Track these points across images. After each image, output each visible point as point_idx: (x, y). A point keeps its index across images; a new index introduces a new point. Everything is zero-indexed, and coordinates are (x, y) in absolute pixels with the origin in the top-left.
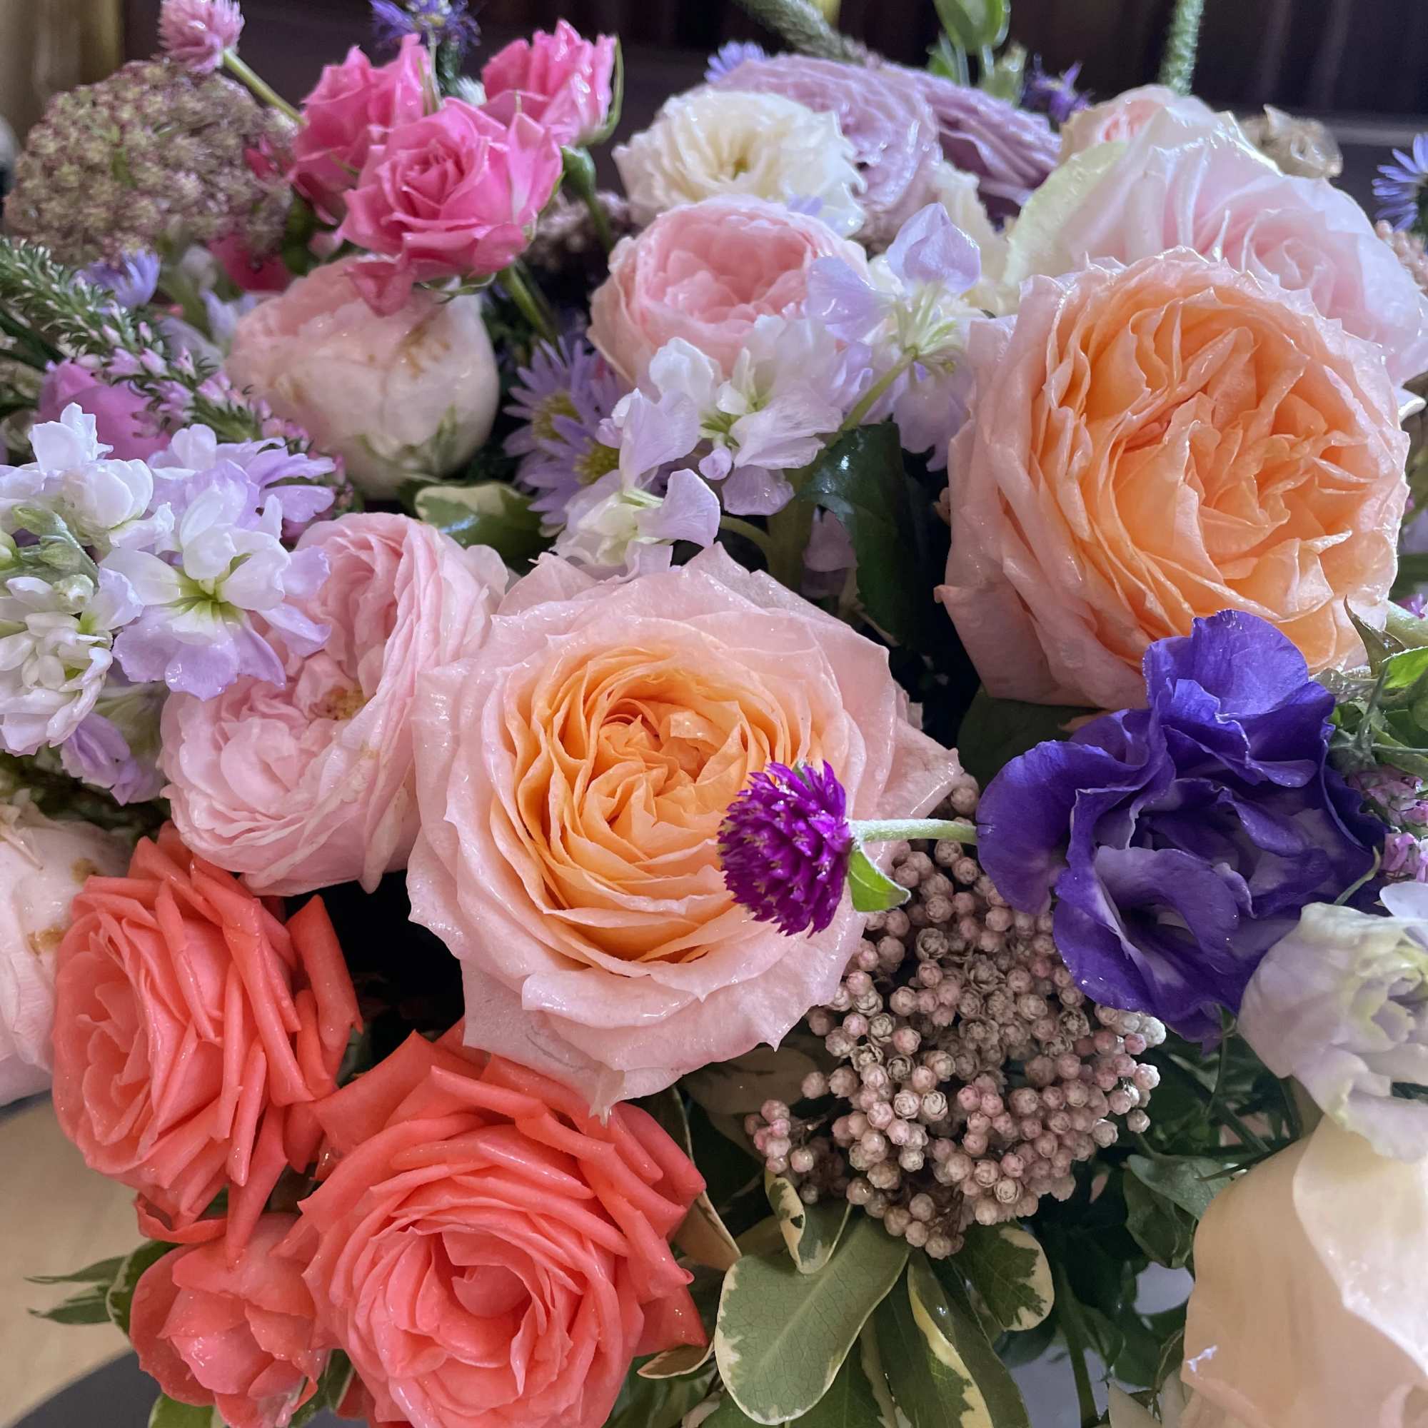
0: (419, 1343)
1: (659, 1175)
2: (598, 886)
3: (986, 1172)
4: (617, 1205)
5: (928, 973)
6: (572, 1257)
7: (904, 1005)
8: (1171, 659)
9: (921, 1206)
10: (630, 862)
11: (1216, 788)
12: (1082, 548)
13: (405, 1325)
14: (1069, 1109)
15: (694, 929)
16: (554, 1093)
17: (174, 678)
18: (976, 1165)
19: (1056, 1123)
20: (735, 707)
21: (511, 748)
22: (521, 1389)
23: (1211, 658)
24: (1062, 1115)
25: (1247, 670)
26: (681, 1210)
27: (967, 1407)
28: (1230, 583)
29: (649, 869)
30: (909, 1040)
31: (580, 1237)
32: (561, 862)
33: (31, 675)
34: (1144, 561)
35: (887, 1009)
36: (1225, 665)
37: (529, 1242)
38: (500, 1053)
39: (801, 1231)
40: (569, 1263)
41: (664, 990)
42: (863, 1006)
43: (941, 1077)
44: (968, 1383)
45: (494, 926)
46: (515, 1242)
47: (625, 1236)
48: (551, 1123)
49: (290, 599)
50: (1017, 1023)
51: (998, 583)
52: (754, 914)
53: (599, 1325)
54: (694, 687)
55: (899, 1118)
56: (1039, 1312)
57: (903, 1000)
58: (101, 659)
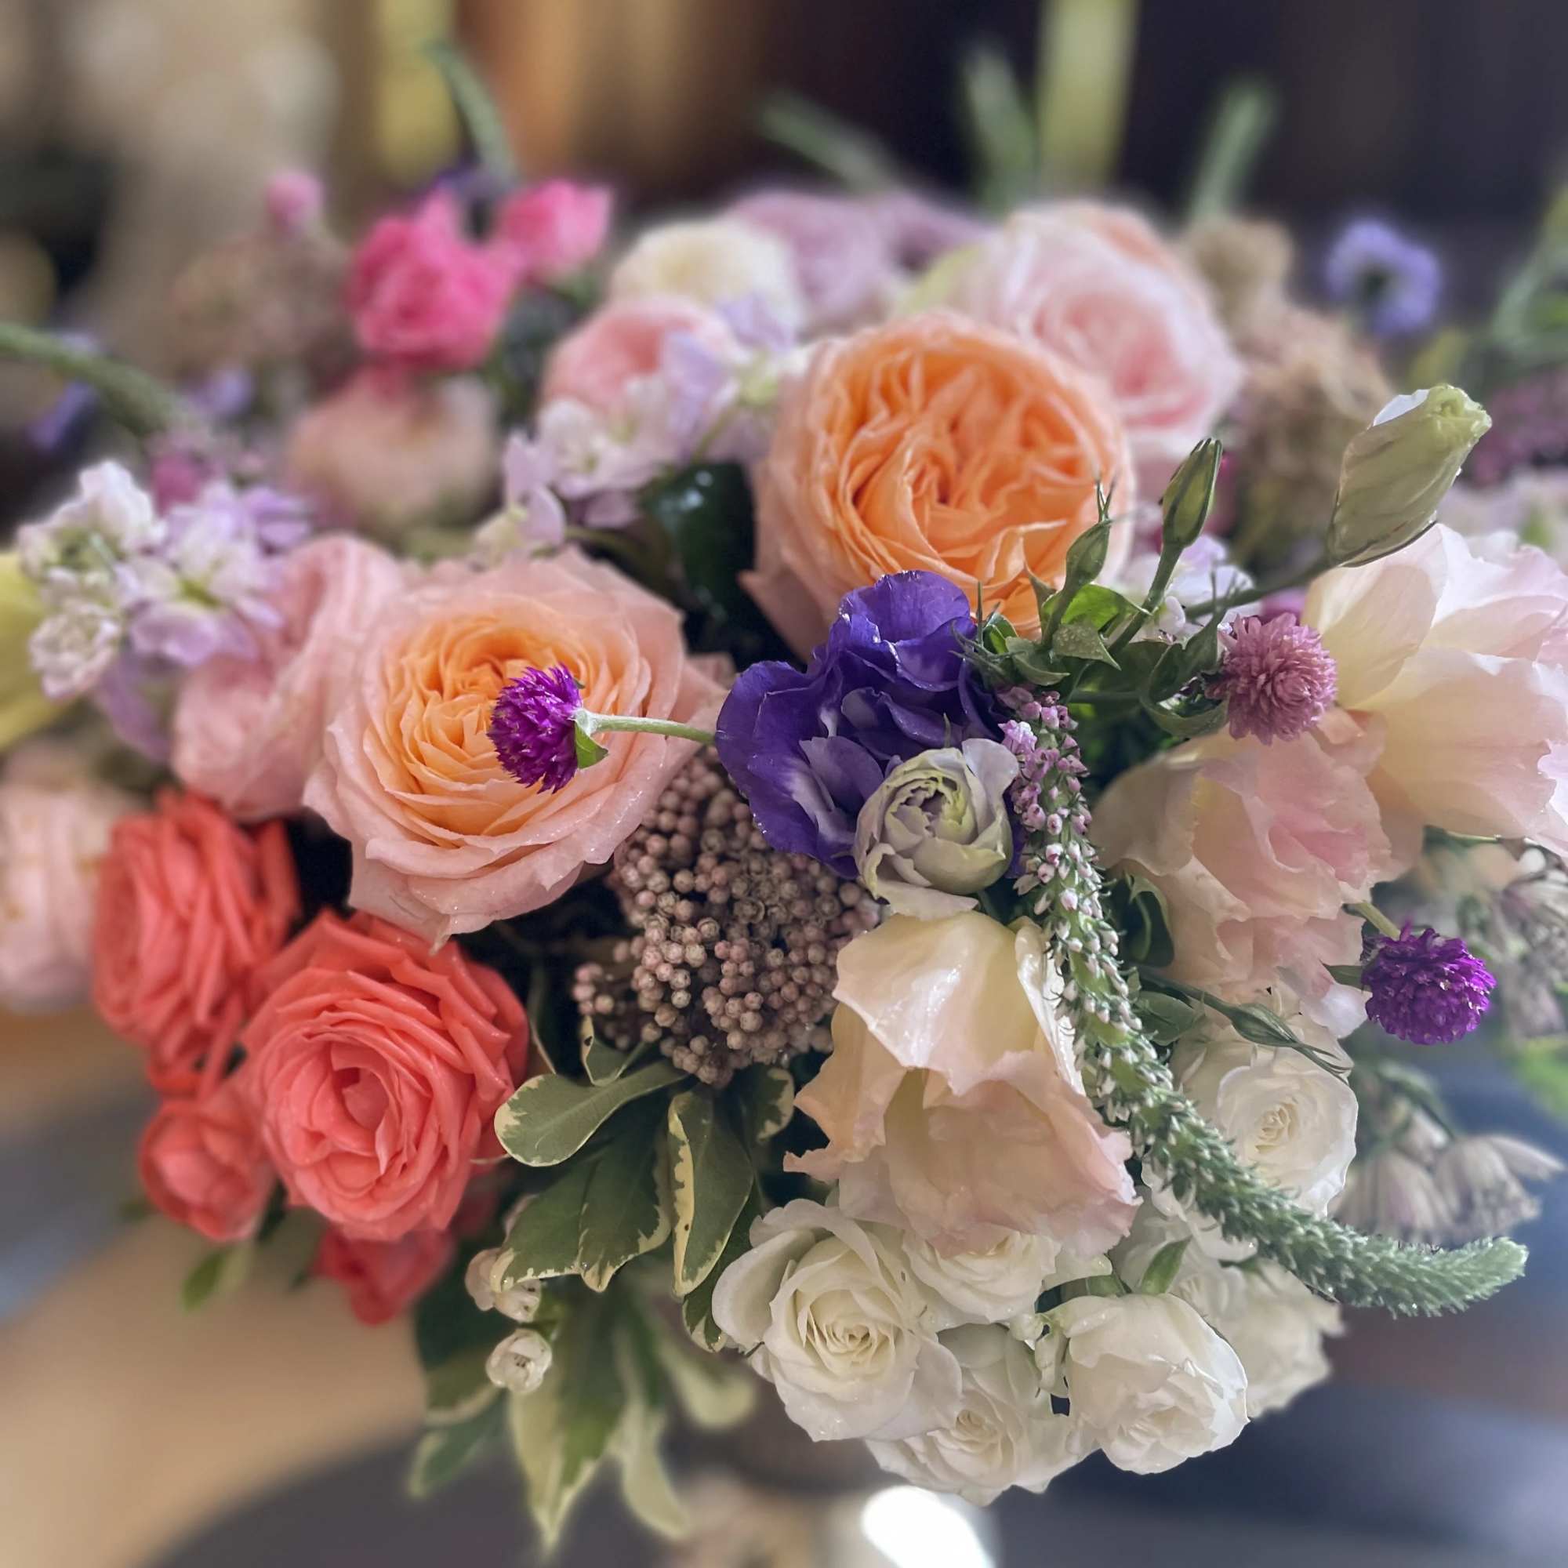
0: (317, 1137)
1: (493, 1010)
2: (430, 775)
3: (733, 1006)
4: (455, 1027)
5: (706, 861)
6: (416, 1061)
7: (682, 882)
8: (865, 606)
9: (698, 1044)
10: (461, 762)
11: (876, 693)
12: (834, 535)
13: (304, 1122)
14: (808, 964)
15: (505, 811)
16: (413, 943)
17: (173, 649)
18: (727, 1001)
19: (799, 974)
20: (549, 652)
21: (387, 685)
22: (382, 1170)
23: (905, 608)
24: (803, 969)
25: (935, 617)
26: (507, 1036)
27: (680, 1160)
28: (952, 562)
29: (473, 767)
30: (684, 909)
31: (428, 1051)
32: (410, 761)
33: (65, 641)
34: (871, 541)
35: (672, 889)
36: (917, 614)
37: (385, 1047)
38: (381, 915)
39: (589, 1048)
40: (412, 1065)
41: (474, 850)
42: (651, 883)
43: (706, 936)
44: (683, 1143)
45: (359, 807)
46: (370, 1044)
47: (460, 1051)
48: (409, 966)
49: (256, 594)
50: (780, 904)
51: (785, 575)
52: (518, 779)
53: (439, 1120)
54: (528, 643)
55: (666, 962)
56: (778, 1122)
57: (682, 879)
58: (109, 629)
